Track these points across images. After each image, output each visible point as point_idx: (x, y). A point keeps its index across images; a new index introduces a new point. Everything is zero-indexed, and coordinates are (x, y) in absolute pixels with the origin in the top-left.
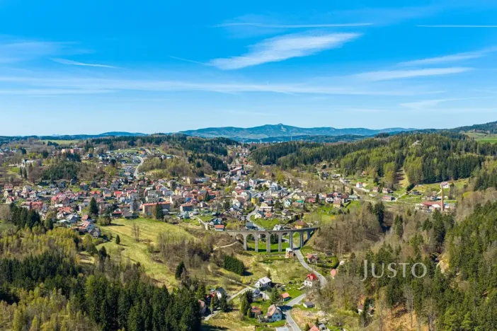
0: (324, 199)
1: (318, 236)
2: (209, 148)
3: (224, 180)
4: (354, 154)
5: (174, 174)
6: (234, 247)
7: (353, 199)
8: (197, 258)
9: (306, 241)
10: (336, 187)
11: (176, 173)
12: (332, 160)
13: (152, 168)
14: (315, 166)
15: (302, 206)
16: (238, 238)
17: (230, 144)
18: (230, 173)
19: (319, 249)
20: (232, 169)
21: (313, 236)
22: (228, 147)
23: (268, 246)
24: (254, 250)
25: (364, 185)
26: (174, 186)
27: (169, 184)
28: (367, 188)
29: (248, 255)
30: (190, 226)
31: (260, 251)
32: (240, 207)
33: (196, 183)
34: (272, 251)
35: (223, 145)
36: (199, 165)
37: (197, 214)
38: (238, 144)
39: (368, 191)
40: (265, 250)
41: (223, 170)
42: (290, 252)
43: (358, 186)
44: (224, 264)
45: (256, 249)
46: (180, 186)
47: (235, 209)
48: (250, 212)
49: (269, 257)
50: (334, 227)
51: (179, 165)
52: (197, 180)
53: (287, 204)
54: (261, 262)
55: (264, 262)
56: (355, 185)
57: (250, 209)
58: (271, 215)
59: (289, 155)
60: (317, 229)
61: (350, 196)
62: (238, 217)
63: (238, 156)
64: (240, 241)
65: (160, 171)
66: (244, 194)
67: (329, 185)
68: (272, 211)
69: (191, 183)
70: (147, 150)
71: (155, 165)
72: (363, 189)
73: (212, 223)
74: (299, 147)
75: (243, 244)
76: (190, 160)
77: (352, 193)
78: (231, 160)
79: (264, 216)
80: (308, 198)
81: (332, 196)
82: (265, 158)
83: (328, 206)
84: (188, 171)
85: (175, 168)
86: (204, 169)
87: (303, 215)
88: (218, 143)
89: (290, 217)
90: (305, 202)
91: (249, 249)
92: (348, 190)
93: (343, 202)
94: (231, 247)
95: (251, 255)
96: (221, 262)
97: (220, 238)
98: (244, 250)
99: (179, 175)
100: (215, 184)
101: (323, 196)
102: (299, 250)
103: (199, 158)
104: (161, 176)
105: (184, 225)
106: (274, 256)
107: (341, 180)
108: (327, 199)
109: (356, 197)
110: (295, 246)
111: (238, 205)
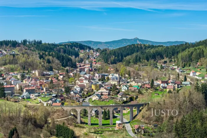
0: (158, 85)
1: (147, 111)
2: (62, 50)
3: (71, 74)
4: (192, 49)
5: (24, 68)
6: (68, 120)
7: (186, 85)
8: (30, 126)
9: (136, 115)
10: (172, 76)
11: (27, 67)
12: (172, 57)
13: (5, 64)
14: (157, 62)
15: (137, 90)
16: (72, 113)
17: (84, 49)
18: (78, 70)
19: (147, 122)
20: (80, 66)
21: (142, 111)
22: (80, 51)
23: (100, 120)
24: (87, 124)
25: (197, 74)
26: (23, 77)
27: (19, 77)
28: (199, 76)
29: (81, 127)
30: (29, 104)
31: (92, 124)
32: (80, 92)
33: (44, 75)
34: (103, 125)
35: (76, 49)
36: (49, 62)
37: (39, 96)
38: (90, 48)
39: (201, 78)
40: (98, 124)
41: (72, 67)
42: (119, 124)
43: (191, 75)
44: (56, 133)
45: (89, 123)
46: (29, 78)
47: (75, 93)
48: (89, 96)
49: (99, 129)
50: (162, 103)
51: (29, 60)
52: (45, 73)
53: (124, 89)
54: (92, 133)
55: (95, 133)
56: (189, 74)
57: (90, 93)
58: (108, 97)
59: (134, 55)
60: (146, 104)
61: (183, 83)
62: (77, 99)
63: (88, 58)
64: (74, 115)
65: (11, 66)
66: (85, 82)
67: (165, 75)
68: (109, 94)
69: (39, 75)
70: (4, 52)
71: (8, 61)
72: (196, 77)
73: (50, 102)
74: (145, 48)
75: (76, 118)
76: (41, 57)
77: (186, 80)
78: (81, 61)
79: (100, 98)
80: (144, 84)
81: (167, 83)
82: (113, 58)
83: (162, 91)
84: (37, 66)
85: (26, 62)
86: (53, 65)
87: (137, 97)
88: (72, 47)
89: (125, 99)
90: (141, 87)
91: (82, 123)
92: (182, 78)
93: (176, 87)
94: (66, 119)
95: (84, 128)
96: (53, 132)
97: (55, 112)
98: (77, 123)
99: (29, 69)
100: (62, 77)
101: (159, 83)
102: (129, 124)
103: (50, 55)
104: (12, 70)
105: (24, 103)
106: (105, 128)
107: (178, 71)
108: (162, 85)
109: (189, 83)
110: (125, 120)
111: (78, 89)
